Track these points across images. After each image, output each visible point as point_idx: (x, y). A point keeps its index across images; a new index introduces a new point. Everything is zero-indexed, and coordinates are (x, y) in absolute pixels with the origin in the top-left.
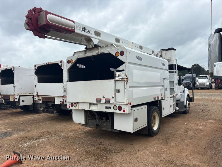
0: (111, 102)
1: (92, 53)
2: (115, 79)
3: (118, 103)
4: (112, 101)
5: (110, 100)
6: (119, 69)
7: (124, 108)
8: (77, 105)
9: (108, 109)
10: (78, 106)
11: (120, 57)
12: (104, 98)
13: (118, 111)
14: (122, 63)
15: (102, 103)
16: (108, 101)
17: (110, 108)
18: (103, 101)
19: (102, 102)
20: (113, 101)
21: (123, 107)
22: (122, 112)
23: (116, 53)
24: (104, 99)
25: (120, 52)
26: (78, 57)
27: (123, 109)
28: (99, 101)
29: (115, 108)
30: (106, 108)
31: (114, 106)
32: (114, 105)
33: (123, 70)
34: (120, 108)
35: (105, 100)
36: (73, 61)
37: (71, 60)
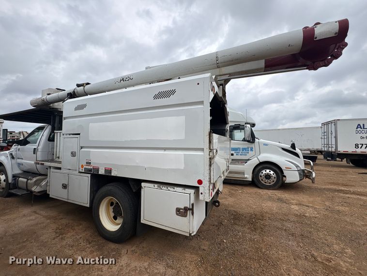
8: (217, 182)
36: (215, 91)
37: (213, 86)
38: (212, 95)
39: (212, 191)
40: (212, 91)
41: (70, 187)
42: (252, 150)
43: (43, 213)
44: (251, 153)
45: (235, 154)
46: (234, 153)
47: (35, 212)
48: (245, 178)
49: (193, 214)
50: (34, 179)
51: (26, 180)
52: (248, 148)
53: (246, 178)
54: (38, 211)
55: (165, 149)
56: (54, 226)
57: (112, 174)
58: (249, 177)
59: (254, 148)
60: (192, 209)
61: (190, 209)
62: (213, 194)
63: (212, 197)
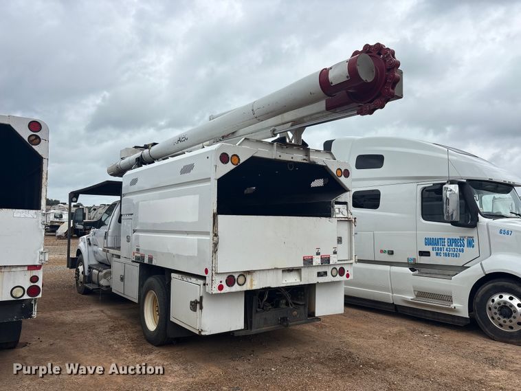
0: (331, 263)
1: (292, 156)
2: (334, 216)
3: (340, 262)
4: (334, 259)
5: (329, 258)
6: (339, 199)
7: (348, 271)
8: (248, 278)
9: (322, 276)
10: (252, 281)
11: (343, 179)
12: (318, 254)
13: (338, 278)
15: (315, 266)
16: (326, 261)
17: (325, 273)
18: (317, 261)
19: (314, 264)
21: (346, 268)
22: (344, 278)
23: (337, 170)
24: (319, 257)
25: (343, 171)
26: (256, 155)
27: (346, 273)
28: (308, 262)
29: (335, 272)
30: (319, 274)
32: (333, 268)
33: (346, 203)
34: (342, 272)
35: (321, 258)
36: (239, 159)
37: (233, 156)
38: (230, 167)
39: (224, 283)
40: (226, 163)
41: (126, 280)
42: (470, 244)
43: (109, 313)
44: (468, 253)
45: (433, 253)
46: (431, 250)
47: (102, 311)
48: (451, 310)
49: (201, 308)
50: (105, 271)
51: (97, 272)
52: (462, 239)
53: (454, 309)
54: (105, 311)
55: (188, 233)
56: (111, 324)
57: (153, 264)
58: (461, 307)
59: (475, 239)
60: (201, 303)
61: (199, 302)
62: (226, 289)
63: (222, 292)
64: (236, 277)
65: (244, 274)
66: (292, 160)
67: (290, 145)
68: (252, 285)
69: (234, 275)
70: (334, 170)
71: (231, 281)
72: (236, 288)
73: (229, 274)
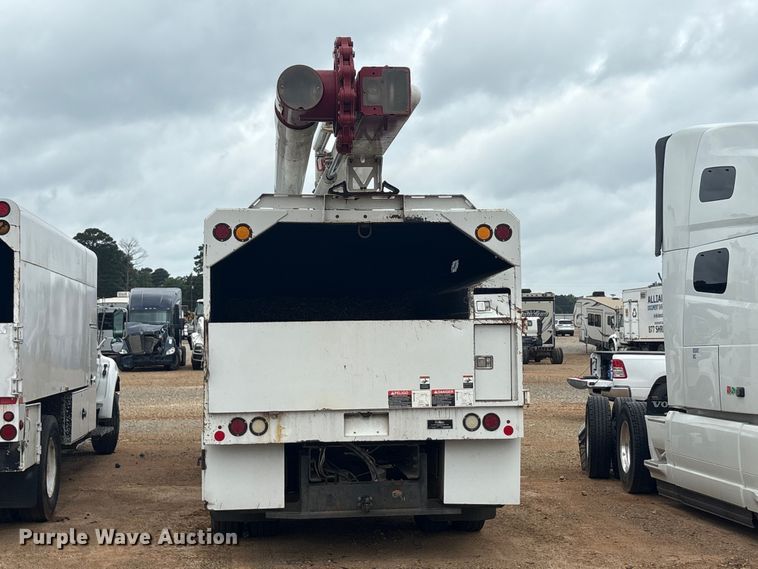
0: (458, 403)
1: (365, 213)
2: (472, 317)
3: (484, 404)
4: (463, 398)
5: (453, 395)
6: (487, 284)
7: (508, 422)
8: (273, 424)
9: (440, 428)
10: (279, 429)
11: (494, 245)
12: (424, 387)
13: (482, 433)
14: (502, 265)
15: (418, 409)
16: (446, 400)
17: (449, 424)
18: (422, 399)
19: (415, 405)
20: (466, 397)
21: (503, 417)
22: (499, 434)
23: (479, 227)
24: (428, 392)
25: (494, 228)
26: (285, 221)
27: (503, 425)
28: (401, 400)
29: (473, 422)
30: (431, 424)
31: (467, 416)
32: (466, 413)
33: (506, 291)
34: (491, 422)
35: (433, 395)
36: (251, 231)
37: (238, 227)
38: (232, 245)
39: (225, 430)
40: (225, 240)
62: (230, 439)
63: (222, 443)
64: (248, 421)
65: (264, 417)
66: (365, 220)
67: (364, 195)
68: (279, 436)
69: (244, 417)
70: (470, 230)
71: (238, 426)
72: (248, 438)
73: (235, 417)
